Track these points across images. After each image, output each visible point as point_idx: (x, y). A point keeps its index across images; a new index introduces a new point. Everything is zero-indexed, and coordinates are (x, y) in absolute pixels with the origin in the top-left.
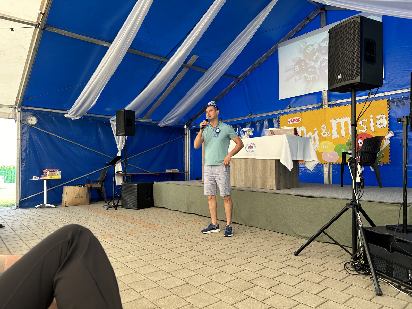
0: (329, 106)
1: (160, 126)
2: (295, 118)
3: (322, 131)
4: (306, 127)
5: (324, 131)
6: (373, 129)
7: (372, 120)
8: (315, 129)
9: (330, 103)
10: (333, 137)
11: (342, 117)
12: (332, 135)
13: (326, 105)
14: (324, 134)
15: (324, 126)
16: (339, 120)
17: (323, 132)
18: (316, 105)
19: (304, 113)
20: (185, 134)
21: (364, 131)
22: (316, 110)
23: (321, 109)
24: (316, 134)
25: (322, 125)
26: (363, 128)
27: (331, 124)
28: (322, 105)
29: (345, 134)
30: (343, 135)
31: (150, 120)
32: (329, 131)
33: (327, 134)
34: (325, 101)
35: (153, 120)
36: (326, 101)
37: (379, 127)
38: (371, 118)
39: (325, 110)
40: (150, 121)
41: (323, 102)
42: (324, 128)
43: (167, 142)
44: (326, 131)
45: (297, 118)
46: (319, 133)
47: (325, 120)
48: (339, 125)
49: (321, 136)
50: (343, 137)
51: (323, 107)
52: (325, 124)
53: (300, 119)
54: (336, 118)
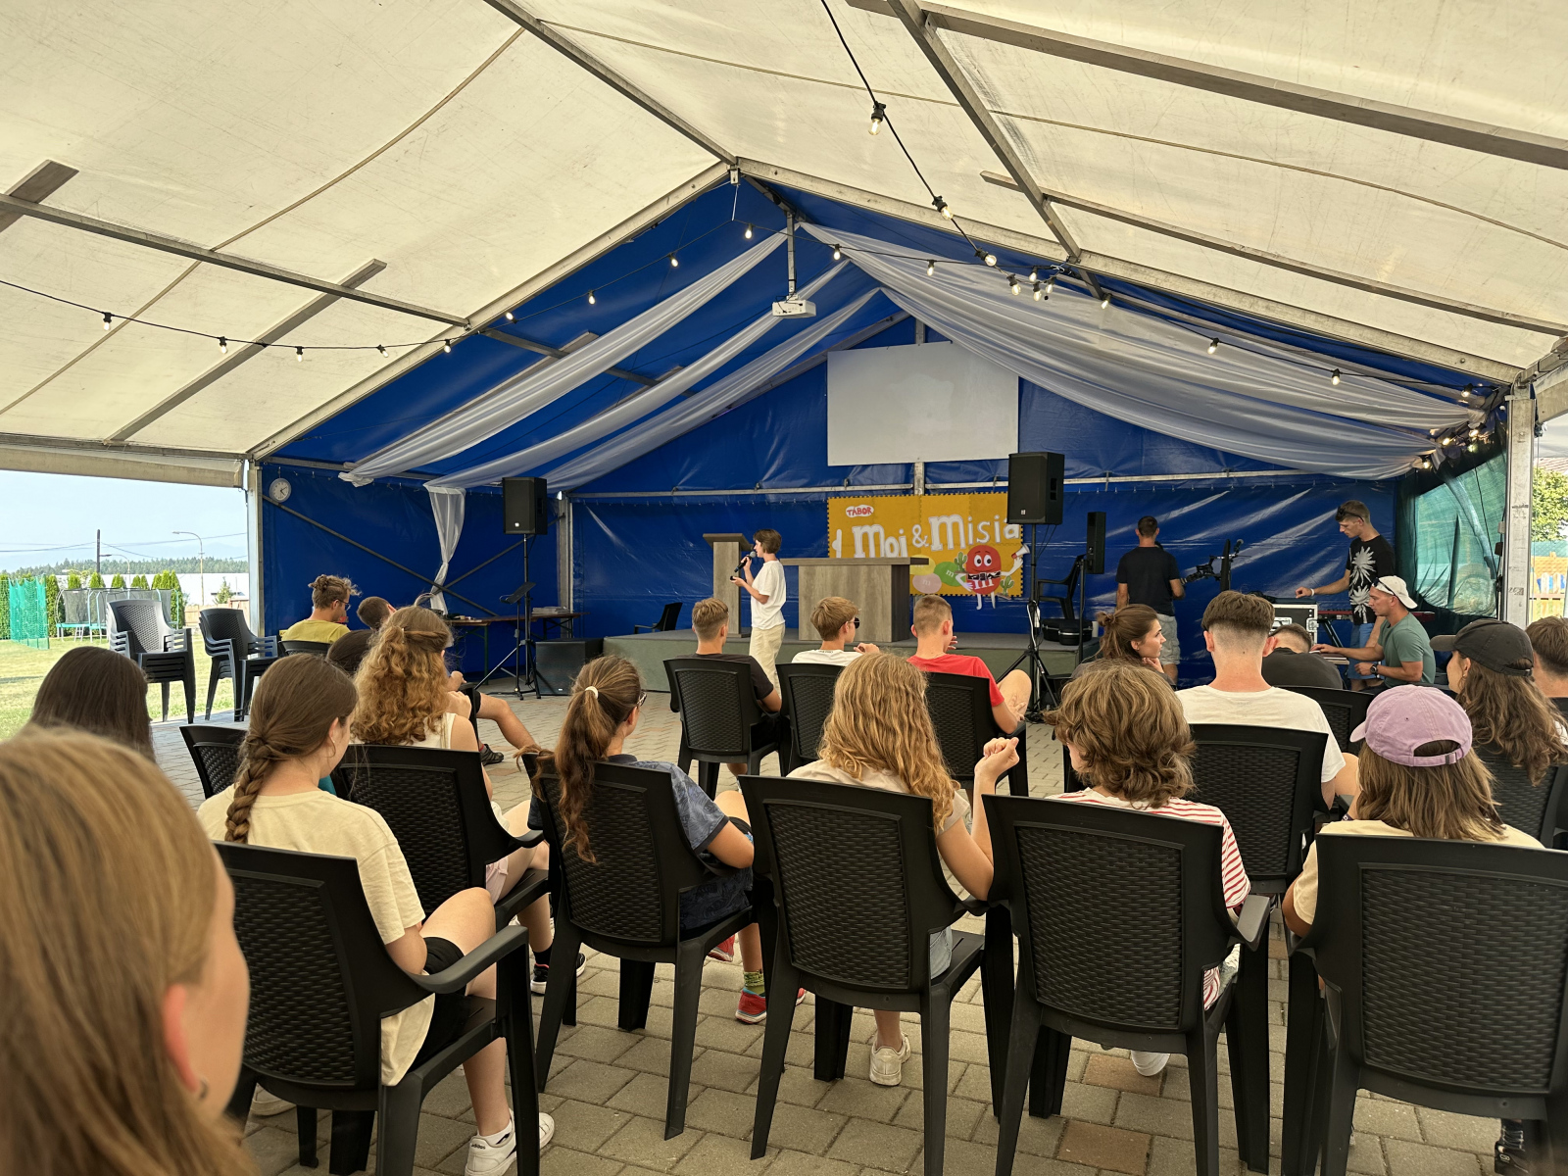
0: (927, 491)
2: (862, 507)
3: (913, 536)
4: (883, 527)
5: (917, 536)
6: (998, 540)
7: (997, 524)
8: (901, 532)
9: (929, 486)
10: (934, 548)
11: (948, 515)
12: (931, 544)
13: (921, 489)
14: (918, 542)
15: (917, 526)
16: (944, 519)
17: (915, 538)
18: (903, 487)
19: (879, 499)
20: (558, 514)
21: (984, 541)
22: (902, 497)
23: (912, 495)
24: (903, 540)
25: (913, 525)
26: (983, 537)
27: (929, 525)
28: (913, 489)
29: (954, 545)
30: (951, 546)
32: (926, 537)
33: (923, 543)
34: (919, 481)
36: (922, 482)
37: (1008, 536)
38: (997, 520)
39: (920, 499)
41: (916, 484)
42: (917, 530)
44: (920, 536)
45: (866, 507)
46: (907, 540)
47: (920, 516)
48: (943, 527)
49: (912, 545)
50: (950, 550)
51: (916, 492)
52: (919, 523)
53: (872, 510)
54: (939, 515)
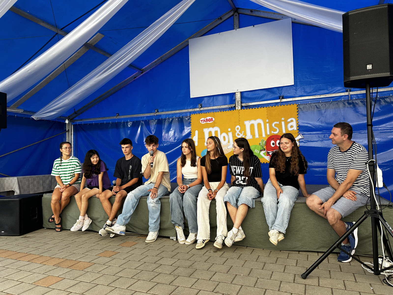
0: (242, 107)
1: (34, 118)
2: (208, 118)
4: (220, 128)
6: (284, 131)
7: (283, 123)
8: (229, 130)
9: (243, 105)
11: (255, 119)
12: (246, 136)
13: (239, 106)
14: (238, 135)
15: (238, 126)
16: (253, 122)
17: (237, 133)
18: (230, 106)
19: (217, 114)
20: (66, 130)
21: (276, 133)
22: (230, 111)
23: (235, 110)
24: (230, 134)
25: (236, 126)
26: (275, 130)
27: (244, 125)
28: (235, 107)
29: (259, 136)
30: (257, 136)
31: (20, 109)
32: (243, 132)
33: (241, 135)
34: (238, 102)
35: (24, 111)
36: (240, 102)
37: (290, 129)
38: (283, 121)
39: (239, 111)
40: (21, 111)
41: (237, 104)
42: (238, 129)
43: (43, 139)
44: (240, 132)
45: (210, 118)
46: (233, 134)
47: (239, 121)
48: (252, 126)
49: (235, 136)
50: (257, 138)
51: (237, 108)
53: (214, 119)
54: (250, 120)
